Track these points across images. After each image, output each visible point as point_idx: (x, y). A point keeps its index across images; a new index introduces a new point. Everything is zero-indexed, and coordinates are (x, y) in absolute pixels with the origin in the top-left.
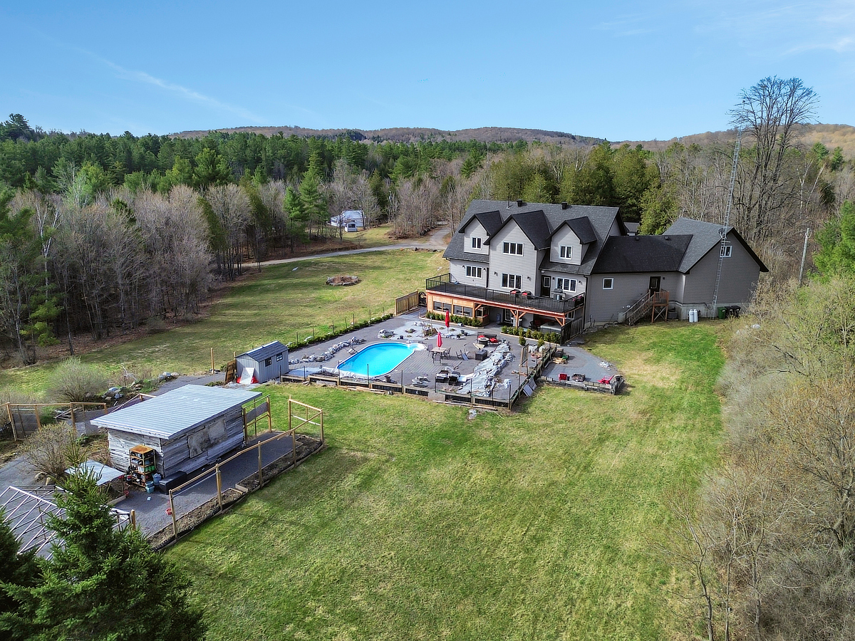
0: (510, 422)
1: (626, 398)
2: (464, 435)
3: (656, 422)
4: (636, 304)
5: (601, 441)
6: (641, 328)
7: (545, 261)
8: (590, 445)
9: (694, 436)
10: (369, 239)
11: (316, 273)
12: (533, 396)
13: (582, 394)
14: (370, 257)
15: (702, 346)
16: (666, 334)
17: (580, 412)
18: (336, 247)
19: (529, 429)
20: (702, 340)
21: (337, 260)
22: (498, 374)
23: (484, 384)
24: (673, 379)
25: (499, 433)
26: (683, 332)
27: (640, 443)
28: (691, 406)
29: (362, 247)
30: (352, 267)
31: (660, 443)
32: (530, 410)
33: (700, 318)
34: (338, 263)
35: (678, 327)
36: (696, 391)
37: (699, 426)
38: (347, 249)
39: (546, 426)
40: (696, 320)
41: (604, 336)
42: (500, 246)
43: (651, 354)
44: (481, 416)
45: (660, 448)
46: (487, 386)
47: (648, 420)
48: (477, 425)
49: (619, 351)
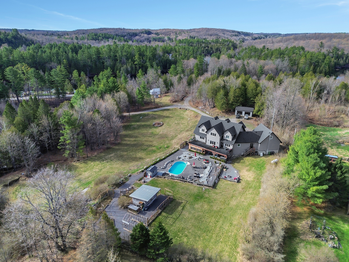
0: (212, 192)
1: (240, 184)
2: (202, 195)
3: (245, 192)
4: (246, 151)
5: (232, 197)
6: (247, 158)
7: (222, 139)
8: (230, 198)
9: (253, 196)
10: (164, 103)
11: (148, 120)
12: (218, 183)
13: (229, 182)
14: (165, 112)
15: (262, 165)
16: (253, 160)
17: (228, 188)
18: (153, 107)
19: (217, 194)
20: (262, 163)
21: (154, 113)
22: (209, 175)
23: (206, 179)
24: (252, 177)
25: (210, 195)
26: (258, 160)
27: (241, 198)
28: (254, 187)
29: (161, 107)
30: (160, 117)
31: (245, 198)
32: (217, 188)
33: (264, 155)
34: (155, 115)
35: (257, 158)
36: (257, 182)
37: (255, 193)
38: (156, 108)
39: (220, 193)
40: (262, 156)
41: (237, 160)
42: (210, 133)
43: (248, 168)
44: (206, 190)
45: (245, 199)
46: (207, 180)
47: (244, 191)
48: (205, 193)
49: (240, 166)
